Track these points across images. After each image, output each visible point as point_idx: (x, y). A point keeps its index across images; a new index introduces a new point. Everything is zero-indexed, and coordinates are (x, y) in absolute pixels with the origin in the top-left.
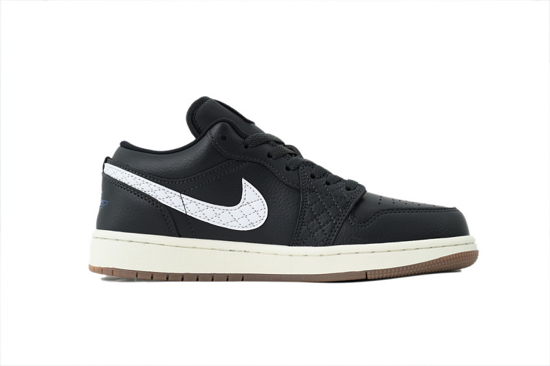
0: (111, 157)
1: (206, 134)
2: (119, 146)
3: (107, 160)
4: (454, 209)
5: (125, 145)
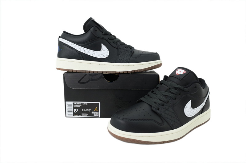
0: (60, 36)
1: (90, 30)
2: (63, 32)
3: (60, 37)
4: (157, 53)
5: (64, 32)
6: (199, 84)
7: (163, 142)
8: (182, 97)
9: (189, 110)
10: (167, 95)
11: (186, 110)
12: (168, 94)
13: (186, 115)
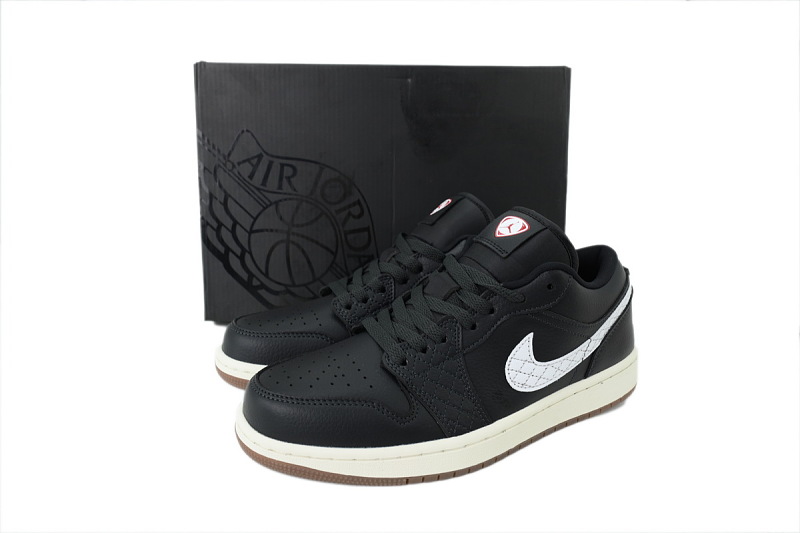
6: (568, 276)
7: (408, 481)
8: (499, 323)
9: (522, 367)
10: (444, 311)
11: (511, 368)
12: (450, 309)
13: (512, 384)
